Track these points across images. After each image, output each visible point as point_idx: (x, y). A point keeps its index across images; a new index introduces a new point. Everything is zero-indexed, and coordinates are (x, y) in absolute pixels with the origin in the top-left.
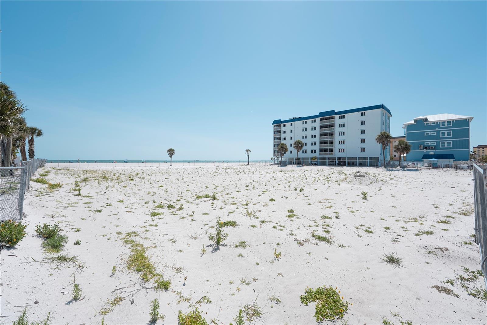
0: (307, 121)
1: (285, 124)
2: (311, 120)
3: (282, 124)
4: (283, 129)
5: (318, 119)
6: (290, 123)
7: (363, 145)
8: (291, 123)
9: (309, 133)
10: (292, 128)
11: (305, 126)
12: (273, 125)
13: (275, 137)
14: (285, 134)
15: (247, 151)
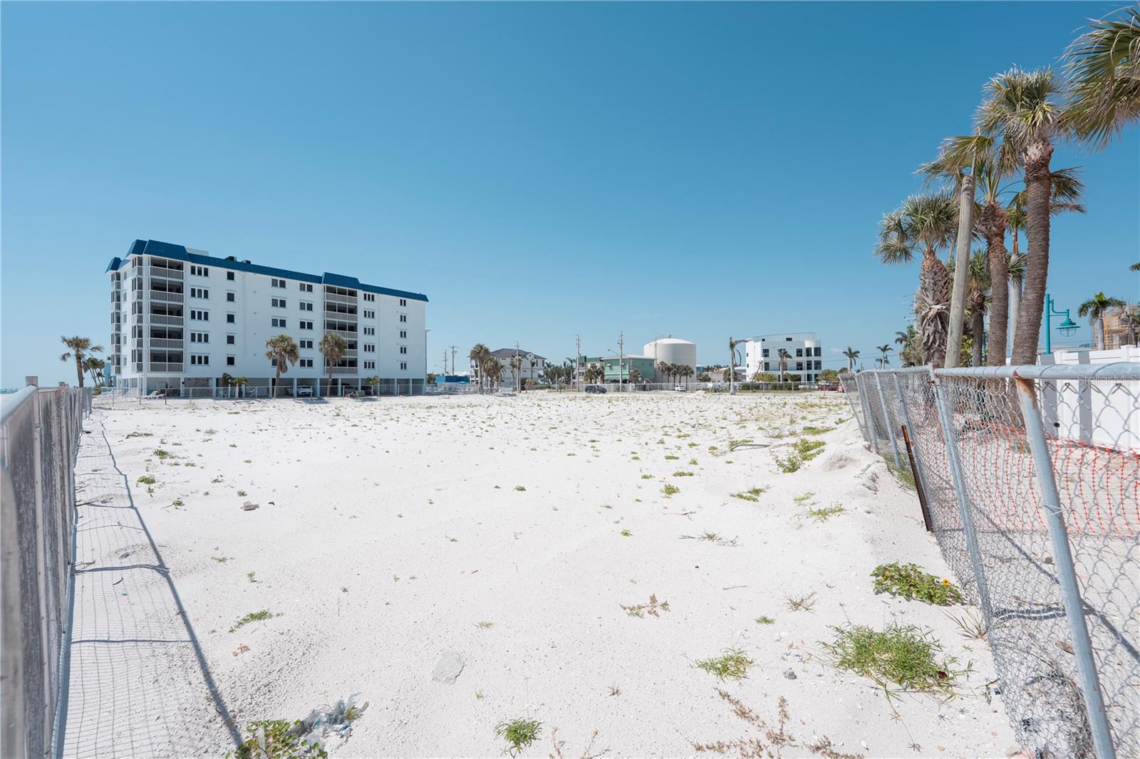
0: (287, 281)
2: (298, 282)
4: (192, 280)
5: (318, 288)
6: (224, 271)
7: (403, 358)
10: (233, 287)
11: (279, 293)
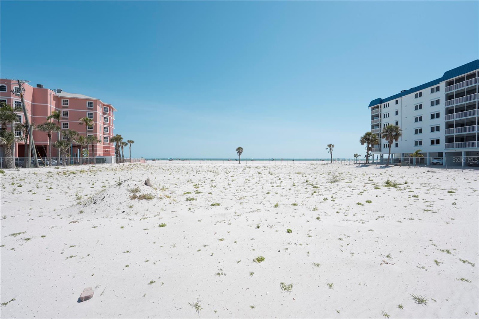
0: (423, 91)
1: (387, 103)
2: (429, 89)
3: (383, 105)
4: (384, 111)
5: (442, 85)
6: (393, 101)
8: (397, 99)
9: (427, 111)
10: (398, 107)
11: (419, 101)
12: (371, 108)
13: (373, 124)
14: (388, 118)
15: (330, 146)
